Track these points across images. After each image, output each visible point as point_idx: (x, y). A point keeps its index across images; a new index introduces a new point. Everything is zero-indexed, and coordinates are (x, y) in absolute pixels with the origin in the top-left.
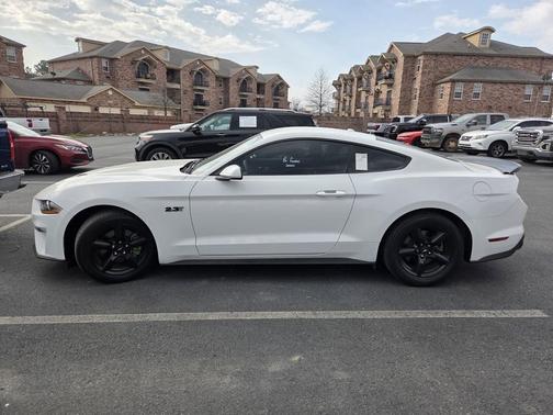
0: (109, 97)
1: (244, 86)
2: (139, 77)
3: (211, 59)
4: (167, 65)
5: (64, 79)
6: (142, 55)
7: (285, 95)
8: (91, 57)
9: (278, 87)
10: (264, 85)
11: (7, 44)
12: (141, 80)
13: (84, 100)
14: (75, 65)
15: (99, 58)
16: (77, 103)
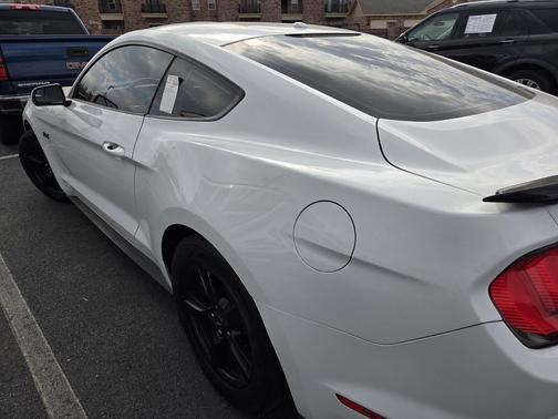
13: (425, 12)
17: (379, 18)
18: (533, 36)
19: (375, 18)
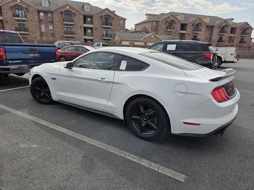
0: (152, 38)
1: (223, 30)
2: (167, 29)
3: (205, 17)
4: (182, 22)
5: (138, 31)
6: (171, 18)
7: (250, 34)
8: (150, 22)
9: (245, 29)
10: (235, 28)
11: (121, 19)
12: (168, 30)
13: (142, 40)
14: (143, 25)
15: (152, 21)
16: (139, 41)
17: (125, 41)
18: (188, 52)
19: (124, 40)
